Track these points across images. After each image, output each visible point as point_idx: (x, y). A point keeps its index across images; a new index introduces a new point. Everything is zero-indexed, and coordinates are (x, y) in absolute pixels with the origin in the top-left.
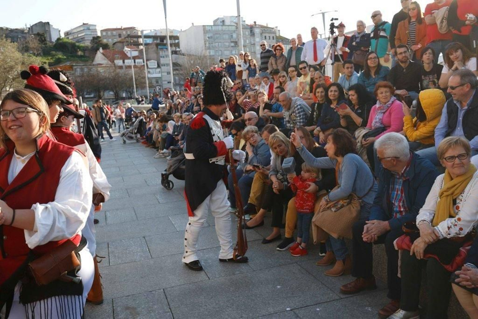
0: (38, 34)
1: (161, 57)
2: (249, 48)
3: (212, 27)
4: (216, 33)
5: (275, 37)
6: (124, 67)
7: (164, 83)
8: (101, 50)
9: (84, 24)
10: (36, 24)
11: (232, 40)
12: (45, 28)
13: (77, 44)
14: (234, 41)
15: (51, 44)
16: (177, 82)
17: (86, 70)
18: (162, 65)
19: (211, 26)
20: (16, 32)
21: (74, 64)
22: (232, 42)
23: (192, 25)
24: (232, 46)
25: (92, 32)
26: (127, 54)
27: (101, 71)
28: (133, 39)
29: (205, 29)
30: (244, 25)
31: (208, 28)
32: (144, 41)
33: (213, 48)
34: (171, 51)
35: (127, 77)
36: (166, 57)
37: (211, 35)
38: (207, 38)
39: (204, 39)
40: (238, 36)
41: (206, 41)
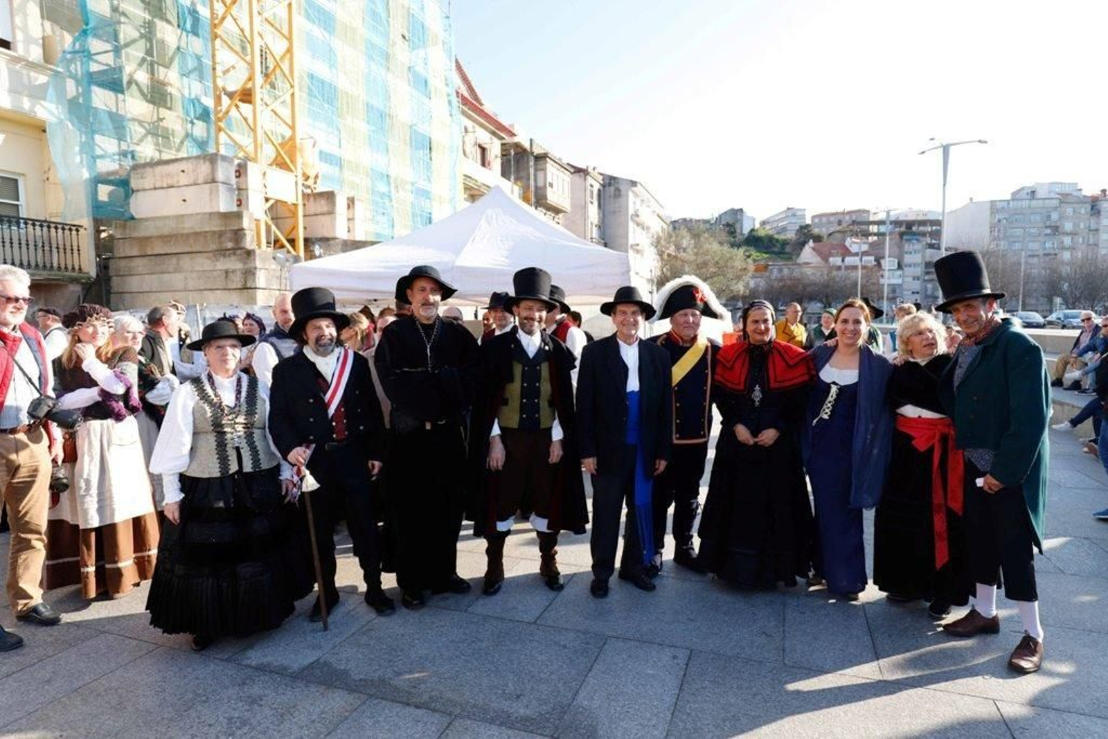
0: (728, 225)
1: (907, 253)
2: (1084, 237)
3: (1009, 204)
4: (1017, 212)
6: (843, 268)
7: (905, 293)
8: (811, 243)
9: (788, 209)
10: (726, 213)
11: (1048, 223)
12: (737, 217)
13: (776, 236)
14: (1053, 224)
15: (741, 237)
17: (786, 271)
18: (906, 266)
19: (1008, 201)
21: (770, 263)
22: (1047, 227)
23: (968, 201)
24: (1046, 235)
25: (799, 219)
26: (850, 248)
27: (809, 273)
28: (861, 227)
29: (994, 207)
30: (1078, 197)
31: (999, 205)
32: (878, 230)
33: (1006, 237)
34: (924, 243)
35: (848, 282)
36: (915, 253)
37: (1006, 216)
38: (996, 221)
39: (991, 224)
40: (1062, 216)
41: (993, 227)
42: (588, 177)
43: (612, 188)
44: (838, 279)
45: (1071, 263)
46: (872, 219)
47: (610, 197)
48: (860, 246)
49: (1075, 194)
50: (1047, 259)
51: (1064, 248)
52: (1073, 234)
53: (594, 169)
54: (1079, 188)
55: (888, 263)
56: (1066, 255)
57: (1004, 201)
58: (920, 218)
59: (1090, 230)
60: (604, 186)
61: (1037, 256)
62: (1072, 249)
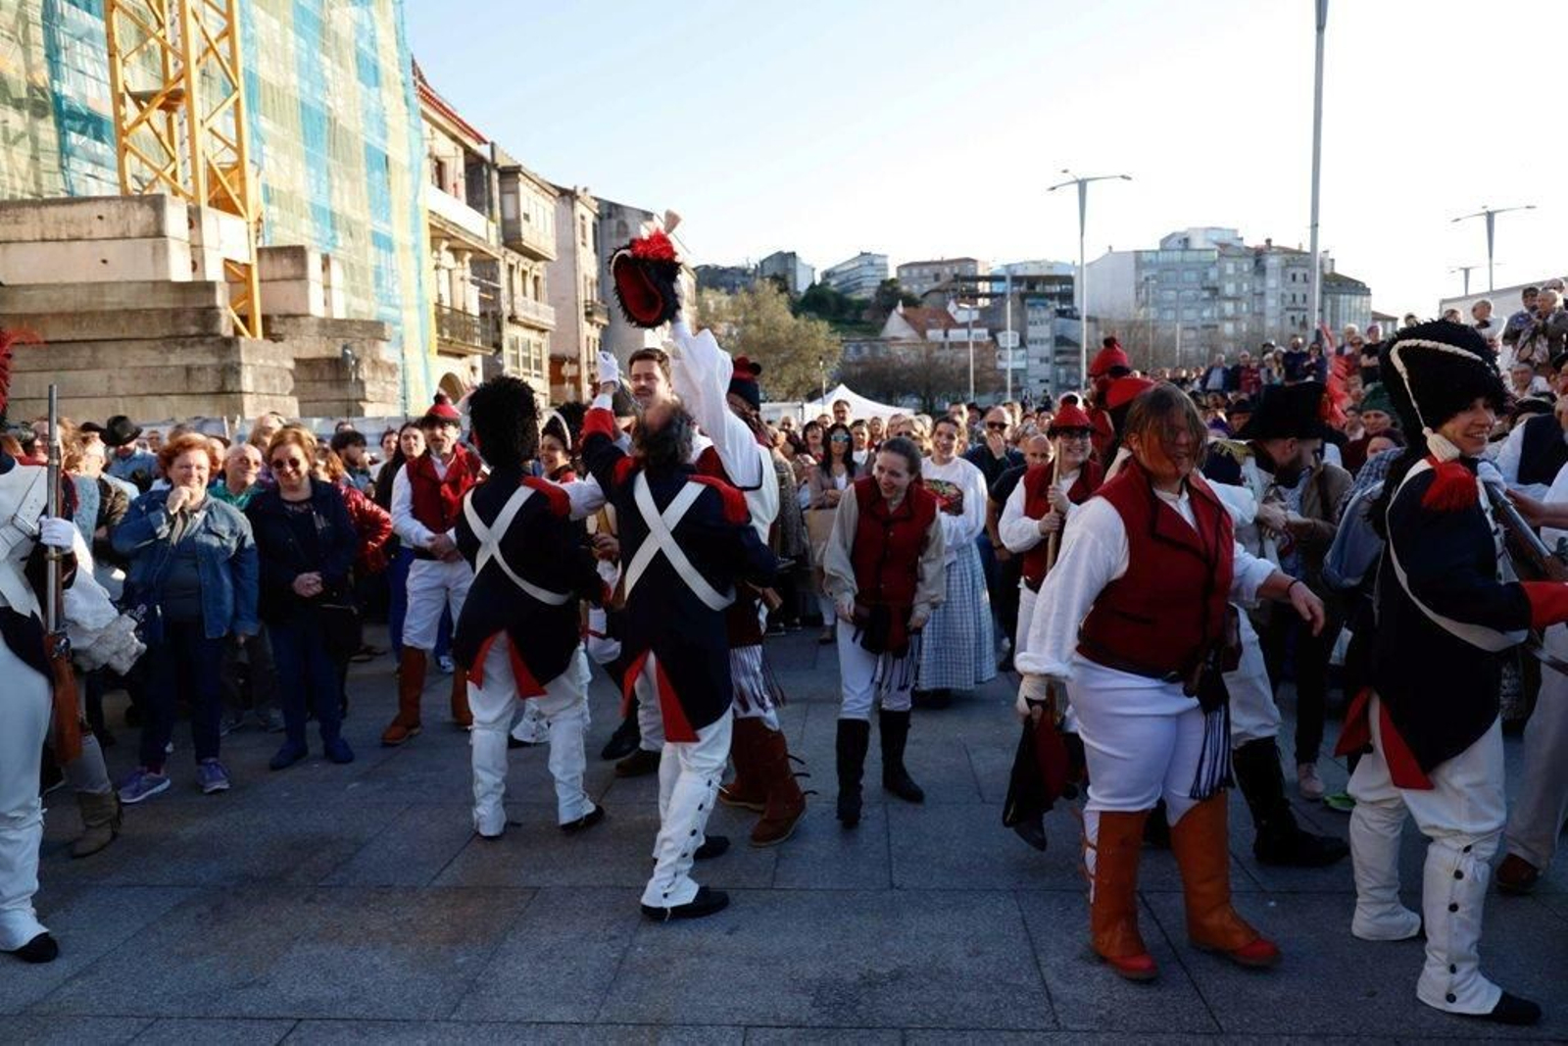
0: (775, 278)
1: (1030, 323)
2: (1248, 304)
3: (1156, 255)
4: (1167, 267)
6: (947, 345)
7: (1030, 381)
8: (900, 309)
9: (863, 254)
10: (770, 258)
11: (1205, 285)
12: (787, 264)
13: (846, 295)
14: (1211, 285)
15: (796, 296)
16: (1062, 381)
17: (866, 350)
18: (1031, 342)
19: (1156, 252)
20: (732, 274)
22: (1204, 289)
23: (1107, 250)
24: (1205, 299)
25: (878, 270)
26: (956, 317)
27: (900, 353)
28: (968, 284)
29: (1139, 259)
30: (1239, 248)
31: (1146, 258)
32: (991, 287)
33: (1156, 303)
34: (1053, 309)
35: (954, 366)
36: (1042, 323)
37: (1154, 272)
38: (1143, 279)
39: (1136, 283)
40: (1222, 274)
41: (1139, 287)
42: (578, 204)
43: (614, 222)
44: (941, 361)
45: (1235, 340)
46: (981, 272)
47: (611, 234)
48: (970, 315)
49: (1236, 243)
50: (1206, 332)
51: (1225, 318)
52: (1235, 299)
53: (585, 190)
54: (1240, 236)
55: (1008, 338)
56: (1228, 328)
57: (1153, 251)
58: (1046, 272)
59: (1255, 294)
60: (600, 217)
61: (1194, 329)
62: (1235, 319)
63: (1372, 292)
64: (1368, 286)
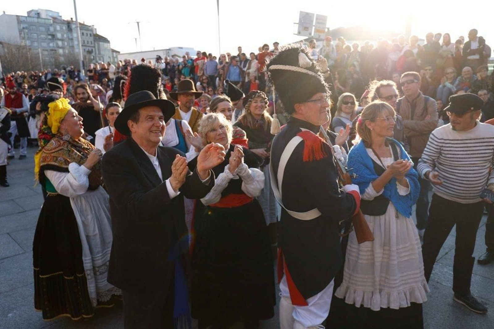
2: (67, 42)
3: (27, 19)
4: (31, 24)
5: (92, 34)
11: (49, 33)
14: (52, 34)
19: (26, 17)
22: (49, 35)
23: (3, 13)
24: (49, 39)
29: (18, 19)
31: (22, 19)
33: (29, 38)
37: (26, 25)
38: (22, 28)
39: (19, 29)
40: (55, 30)
41: (20, 31)
45: (64, 55)
49: (58, 18)
50: (52, 52)
51: (59, 47)
52: (62, 40)
54: (60, 15)
56: (61, 51)
57: (24, 17)
61: (47, 50)
62: (63, 48)
63: (110, 42)
64: (109, 40)
